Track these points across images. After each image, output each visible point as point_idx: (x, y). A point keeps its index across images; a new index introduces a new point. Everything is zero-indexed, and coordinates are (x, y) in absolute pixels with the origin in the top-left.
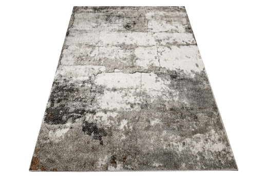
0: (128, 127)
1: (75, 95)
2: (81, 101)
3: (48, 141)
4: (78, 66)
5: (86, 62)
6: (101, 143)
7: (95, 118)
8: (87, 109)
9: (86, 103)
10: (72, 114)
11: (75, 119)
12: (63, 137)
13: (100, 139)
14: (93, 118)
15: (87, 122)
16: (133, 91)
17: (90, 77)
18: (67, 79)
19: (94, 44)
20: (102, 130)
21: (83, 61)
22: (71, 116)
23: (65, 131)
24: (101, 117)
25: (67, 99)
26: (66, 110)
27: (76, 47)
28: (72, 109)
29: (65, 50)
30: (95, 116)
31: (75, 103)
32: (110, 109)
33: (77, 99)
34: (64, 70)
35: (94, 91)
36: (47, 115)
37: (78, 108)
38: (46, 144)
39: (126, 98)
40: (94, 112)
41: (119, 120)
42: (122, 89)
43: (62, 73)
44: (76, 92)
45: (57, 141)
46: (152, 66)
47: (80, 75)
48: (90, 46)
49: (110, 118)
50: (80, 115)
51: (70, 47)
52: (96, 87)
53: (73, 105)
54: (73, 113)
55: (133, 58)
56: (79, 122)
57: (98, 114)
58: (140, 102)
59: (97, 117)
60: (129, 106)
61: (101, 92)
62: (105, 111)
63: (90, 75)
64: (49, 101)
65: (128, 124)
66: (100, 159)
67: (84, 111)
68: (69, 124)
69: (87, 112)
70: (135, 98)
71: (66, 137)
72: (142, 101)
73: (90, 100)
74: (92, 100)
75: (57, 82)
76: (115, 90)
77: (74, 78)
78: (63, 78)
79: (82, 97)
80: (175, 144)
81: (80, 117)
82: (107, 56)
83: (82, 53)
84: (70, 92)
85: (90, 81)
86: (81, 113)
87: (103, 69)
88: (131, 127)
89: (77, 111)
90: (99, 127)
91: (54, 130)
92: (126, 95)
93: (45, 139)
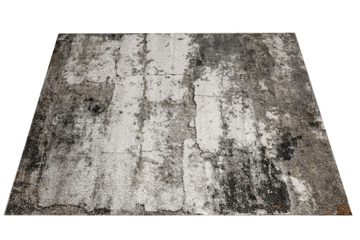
0: (274, 111)
1: (239, 176)
2: (248, 167)
3: (313, 200)
4: (185, 179)
5: (176, 168)
6: (300, 137)
7: (270, 147)
8: (259, 158)
9: (251, 159)
10: (270, 176)
11: (276, 171)
12: (304, 181)
13: (296, 139)
14: (271, 149)
15: (277, 156)
16: (224, 106)
17: (206, 159)
18: (212, 193)
19: (135, 159)
20: (284, 138)
21: (175, 174)
22: (273, 176)
23: (295, 181)
24: (268, 140)
25: (248, 186)
26: (264, 184)
27: (140, 190)
28: (263, 177)
29: (148, 209)
31: (254, 175)
32: (255, 131)
33: (246, 173)
34: (195, 201)
35: (230, 151)
37: (259, 169)
38: (317, 203)
39: (237, 113)
40: (263, 149)
41: (268, 120)
42: (223, 118)
43: (201, 203)
44: (235, 176)
45: (311, 189)
46: (182, 83)
47: (203, 175)
48: (139, 165)
50: (270, 166)
51: (140, 201)
52: (223, 149)
53: (257, 176)
54: (268, 175)
55: (167, 103)
56: (280, 166)
57: (265, 143)
58: (240, 99)
59: (269, 144)
60: (248, 110)
61: (231, 142)
62: (259, 136)
63: (201, 159)
64: (255, 214)
65: (271, 111)
66: (318, 138)
67: (263, 161)
68: (284, 178)
69: (264, 157)
70: (235, 103)
71: (302, 177)
72: (238, 96)
73: (245, 155)
74: (245, 152)
75: (218, 208)
76: (225, 126)
77: (208, 183)
78: (210, 200)
79: (242, 167)
80: (284, 71)
81: (272, 164)
83: (156, 177)
84: (235, 184)
85: (212, 159)
86: (267, 165)
87: (189, 142)
88: (274, 108)
89: (265, 171)
90: (281, 141)
91: (297, 195)
92: (231, 113)
93: (311, 204)
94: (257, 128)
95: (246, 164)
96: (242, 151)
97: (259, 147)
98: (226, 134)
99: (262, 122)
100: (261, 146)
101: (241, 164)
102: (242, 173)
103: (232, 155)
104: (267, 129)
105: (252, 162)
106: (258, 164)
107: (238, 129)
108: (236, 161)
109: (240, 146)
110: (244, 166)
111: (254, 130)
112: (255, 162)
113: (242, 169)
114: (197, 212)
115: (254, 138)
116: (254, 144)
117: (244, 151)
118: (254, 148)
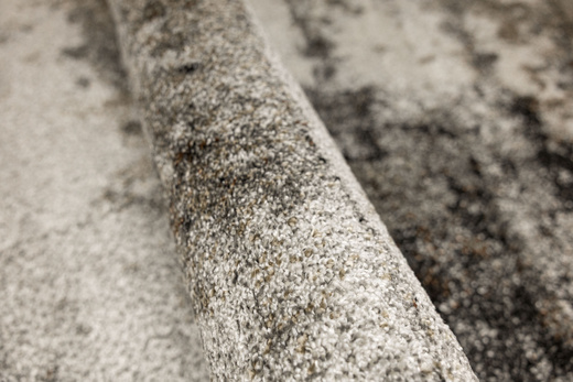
2: (482, 195)
8: (518, 146)
9: (484, 157)
25: (520, 294)
31: (525, 227)
32: (459, 47)
33: (477, 223)
35: (367, 137)
40: (524, 108)
42: (300, 22)
57: (522, 85)
59: (543, 85)
74: (442, 131)
76: (317, 47)
79: (451, 198)
94: (466, 38)
95: (467, 182)
96: (424, 129)
97: (499, 105)
98: (329, 73)
99: (478, 13)
100: (507, 99)
101: (437, 187)
102: (460, 232)
103: (379, 154)
104: (508, 34)
105: (494, 169)
106: (527, 175)
107: (380, 50)
108: (411, 179)
109: (406, 109)
110: (459, 191)
111: (451, 44)
112: (509, 165)
113: (454, 209)
115: (465, 74)
116: (471, 94)
117: (434, 129)
118: (481, 108)
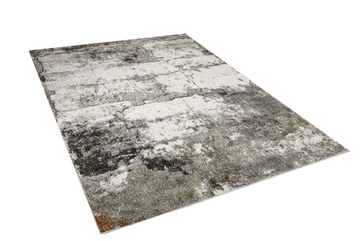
0: (207, 149)
1: (107, 137)
4: (88, 108)
5: (97, 102)
6: (185, 173)
7: (156, 152)
10: (119, 157)
11: (128, 160)
12: (126, 183)
13: (181, 170)
14: (153, 153)
15: (147, 159)
17: (115, 115)
18: (81, 124)
20: (175, 161)
21: (90, 102)
22: (120, 159)
23: (123, 176)
24: (164, 149)
25: (100, 144)
26: (107, 155)
28: (116, 152)
29: (52, 96)
30: (154, 150)
31: (114, 145)
32: (169, 139)
33: (114, 140)
34: (68, 116)
35: (133, 127)
36: (80, 168)
37: (123, 148)
38: (104, 197)
39: (181, 124)
40: (149, 147)
41: (190, 145)
42: (169, 117)
43: (69, 120)
44: (107, 134)
45: (120, 190)
46: (190, 90)
47: (98, 116)
48: (90, 85)
49: (176, 147)
50: (131, 155)
52: (133, 123)
53: (114, 148)
54: (119, 155)
56: (135, 162)
57: (157, 147)
58: (201, 124)
59: (158, 150)
60: (191, 131)
61: (144, 126)
62: (165, 142)
63: (114, 113)
64: (71, 152)
65: (203, 146)
66: (196, 188)
67: (134, 149)
68: (122, 167)
69: (140, 149)
71: (129, 179)
73: (135, 137)
74: (138, 136)
75: (67, 130)
76: (160, 120)
77: (91, 121)
78: (74, 124)
79: (120, 137)
80: (273, 149)
81: (134, 156)
82: (122, 90)
84: (98, 136)
85: (116, 118)
86: (131, 153)
87: (127, 103)
88: (210, 148)
89: (123, 152)
90: (168, 159)
91: (106, 180)
92: (179, 121)
93: (100, 192)
98: (152, 122)
105: (128, 142)
106: (128, 147)
107: (163, 128)
112: (130, 145)
114: (58, 119)
115: (159, 140)
